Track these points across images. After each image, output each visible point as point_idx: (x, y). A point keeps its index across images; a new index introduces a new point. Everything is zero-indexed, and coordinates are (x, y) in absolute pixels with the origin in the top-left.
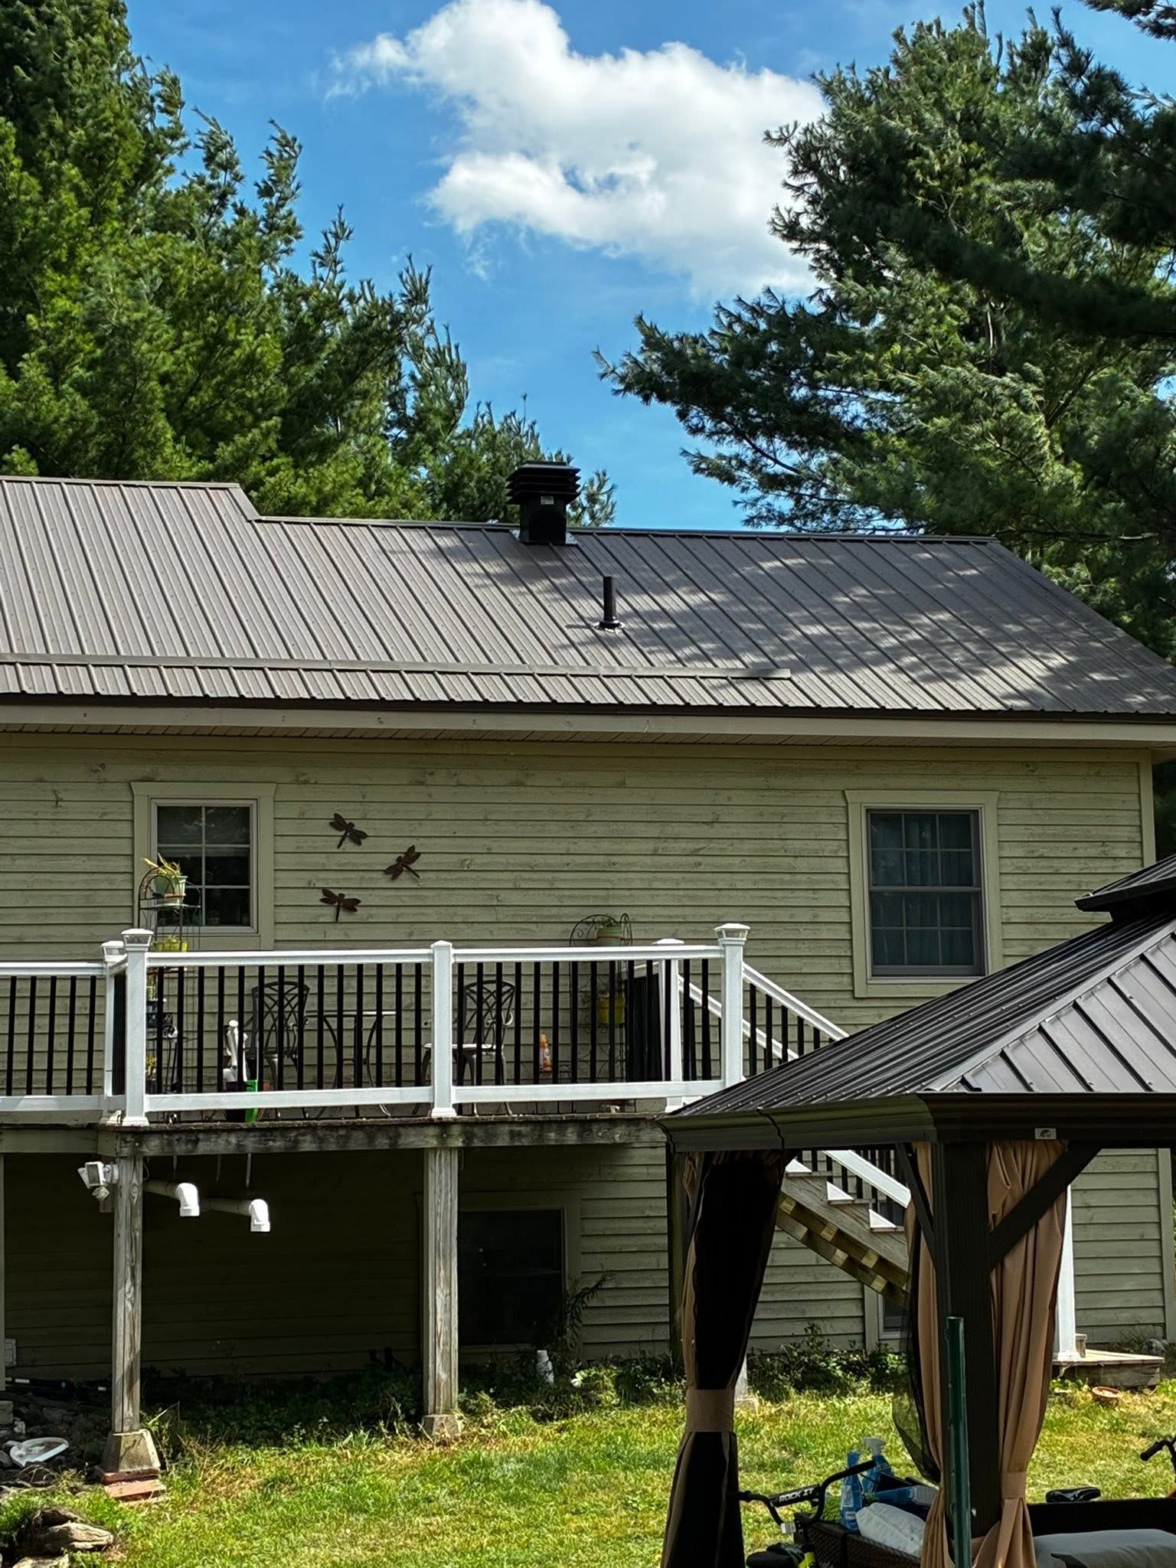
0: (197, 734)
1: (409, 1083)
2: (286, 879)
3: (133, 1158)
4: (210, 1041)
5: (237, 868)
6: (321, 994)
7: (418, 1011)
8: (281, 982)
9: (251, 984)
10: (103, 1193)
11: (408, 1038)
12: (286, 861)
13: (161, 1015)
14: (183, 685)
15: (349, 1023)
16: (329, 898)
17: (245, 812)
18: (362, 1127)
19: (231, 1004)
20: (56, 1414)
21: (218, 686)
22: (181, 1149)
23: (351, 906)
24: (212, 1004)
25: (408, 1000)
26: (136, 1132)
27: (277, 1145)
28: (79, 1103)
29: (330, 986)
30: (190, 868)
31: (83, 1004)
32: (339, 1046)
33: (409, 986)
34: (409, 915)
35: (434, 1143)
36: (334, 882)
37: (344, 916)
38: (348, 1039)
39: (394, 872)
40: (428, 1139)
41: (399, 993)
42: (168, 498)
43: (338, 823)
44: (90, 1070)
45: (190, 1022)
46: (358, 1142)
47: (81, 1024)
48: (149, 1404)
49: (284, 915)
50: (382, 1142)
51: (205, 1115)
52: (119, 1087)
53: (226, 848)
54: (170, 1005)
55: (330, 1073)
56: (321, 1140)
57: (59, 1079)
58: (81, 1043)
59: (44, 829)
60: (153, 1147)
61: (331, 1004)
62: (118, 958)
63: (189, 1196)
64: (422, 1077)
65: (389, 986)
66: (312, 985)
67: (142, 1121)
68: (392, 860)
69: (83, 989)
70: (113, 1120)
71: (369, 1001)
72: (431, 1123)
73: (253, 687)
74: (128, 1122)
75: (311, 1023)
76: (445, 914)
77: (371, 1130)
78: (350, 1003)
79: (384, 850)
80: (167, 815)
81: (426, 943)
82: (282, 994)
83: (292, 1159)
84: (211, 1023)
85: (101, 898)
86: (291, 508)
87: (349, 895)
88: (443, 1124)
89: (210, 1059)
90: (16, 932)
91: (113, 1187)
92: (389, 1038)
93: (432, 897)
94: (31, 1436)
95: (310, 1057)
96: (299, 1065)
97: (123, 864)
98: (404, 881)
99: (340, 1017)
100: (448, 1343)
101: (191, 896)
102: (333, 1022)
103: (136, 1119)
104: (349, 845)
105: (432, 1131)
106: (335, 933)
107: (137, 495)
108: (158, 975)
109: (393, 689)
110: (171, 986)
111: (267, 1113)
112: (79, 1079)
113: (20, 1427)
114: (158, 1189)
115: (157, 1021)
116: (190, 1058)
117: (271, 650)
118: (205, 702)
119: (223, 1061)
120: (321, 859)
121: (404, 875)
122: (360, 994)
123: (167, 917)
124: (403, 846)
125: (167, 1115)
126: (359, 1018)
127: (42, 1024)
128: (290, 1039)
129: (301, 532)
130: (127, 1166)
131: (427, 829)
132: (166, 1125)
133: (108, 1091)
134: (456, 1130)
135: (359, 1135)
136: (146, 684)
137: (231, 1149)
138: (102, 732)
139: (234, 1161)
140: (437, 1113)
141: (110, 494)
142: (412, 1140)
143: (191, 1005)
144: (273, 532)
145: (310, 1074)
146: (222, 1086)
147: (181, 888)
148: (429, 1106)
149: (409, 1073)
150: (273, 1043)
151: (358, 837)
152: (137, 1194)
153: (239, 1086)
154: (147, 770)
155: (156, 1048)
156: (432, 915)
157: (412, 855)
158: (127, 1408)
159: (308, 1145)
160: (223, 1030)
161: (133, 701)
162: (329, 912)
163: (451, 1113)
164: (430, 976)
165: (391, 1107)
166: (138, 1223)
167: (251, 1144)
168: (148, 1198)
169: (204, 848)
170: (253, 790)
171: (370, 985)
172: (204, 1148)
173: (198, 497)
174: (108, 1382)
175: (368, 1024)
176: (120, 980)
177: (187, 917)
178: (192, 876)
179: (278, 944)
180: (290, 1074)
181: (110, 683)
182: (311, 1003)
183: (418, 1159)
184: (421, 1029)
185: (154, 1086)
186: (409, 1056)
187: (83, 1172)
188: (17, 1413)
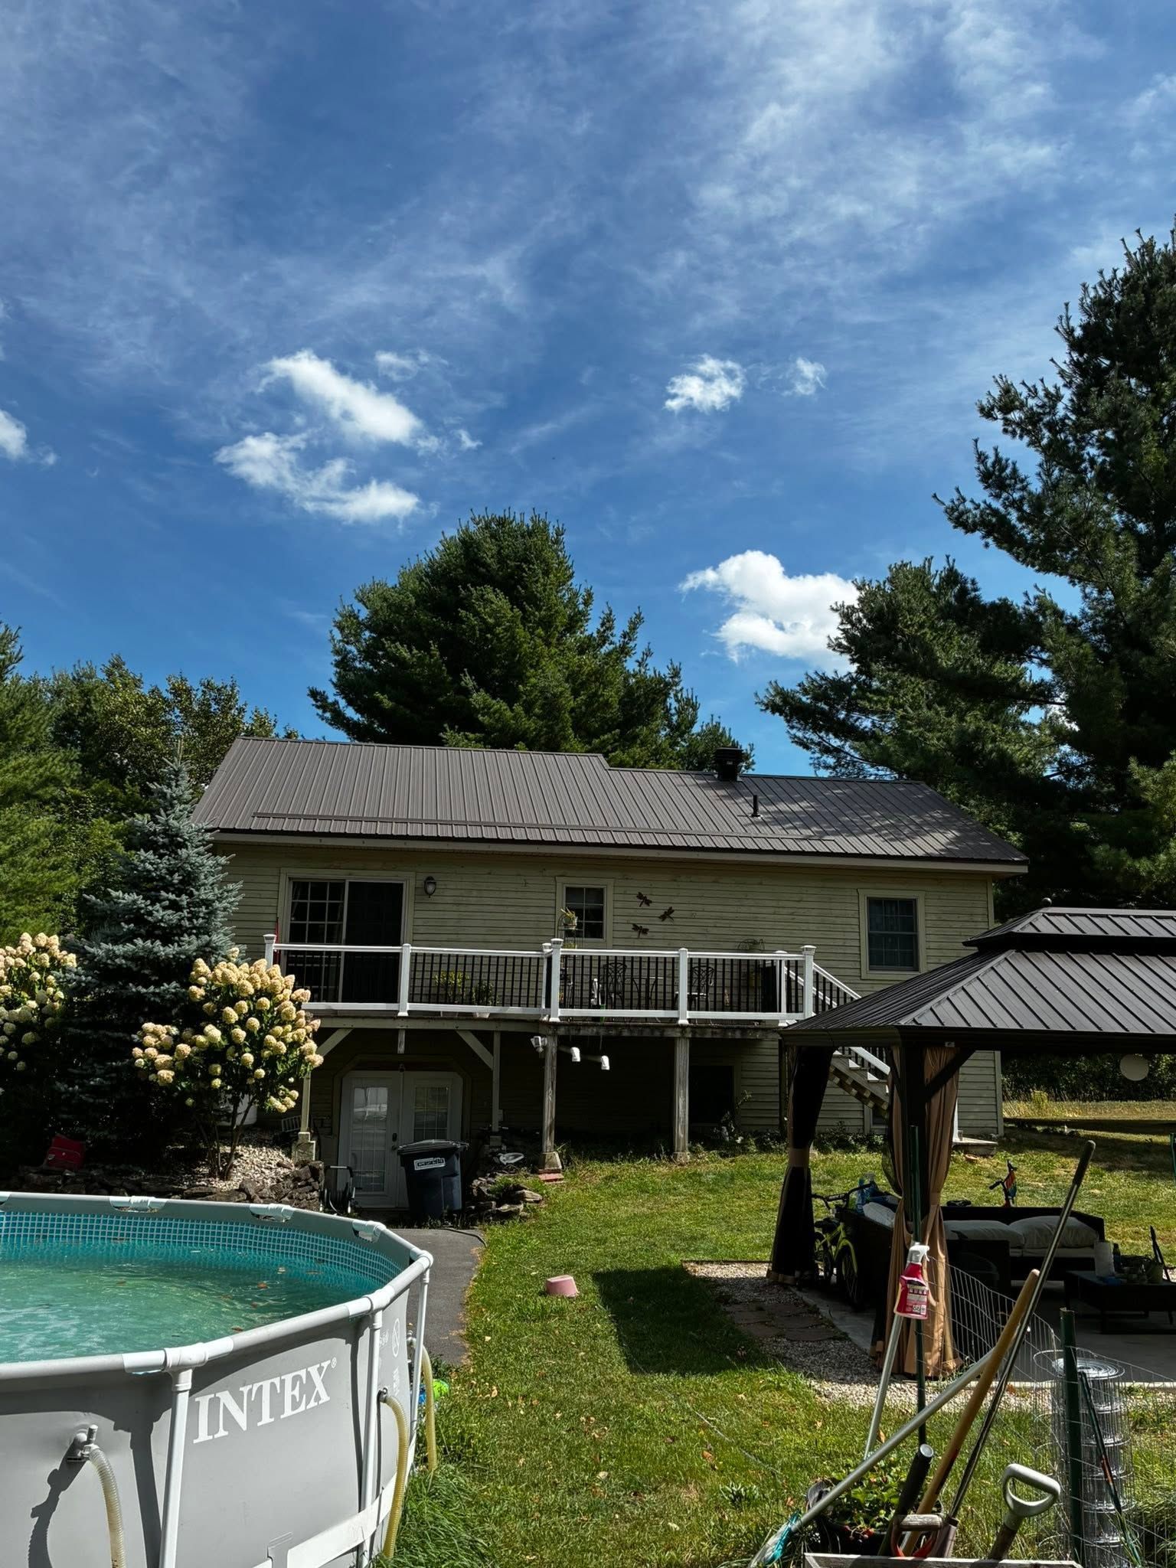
0: (583, 857)
1: (669, 1009)
2: (618, 919)
3: (554, 1035)
4: (586, 987)
5: (598, 914)
6: (632, 969)
7: (673, 977)
8: (616, 963)
9: (603, 963)
10: (541, 1050)
11: (669, 989)
12: (618, 912)
13: (566, 975)
14: (578, 837)
15: (643, 982)
16: (636, 928)
17: (602, 890)
18: (649, 1026)
19: (595, 971)
20: (519, 1143)
21: (592, 838)
22: (573, 1032)
23: (645, 931)
24: (586, 971)
25: (669, 973)
26: (554, 1024)
27: (613, 1032)
28: (531, 1011)
29: (636, 965)
30: (579, 913)
31: (533, 969)
32: (639, 992)
33: (669, 966)
34: (669, 936)
35: (679, 1035)
36: (639, 921)
37: (642, 936)
38: (643, 988)
39: (663, 917)
40: (677, 1034)
41: (665, 970)
42: (573, 759)
43: (640, 896)
44: (536, 997)
45: (578, 979)
46: (647, 1033)
47: (533, 977)
48: (558, 1141)
49: (617, 934)
50: (657, 1034)
51: (584, 1018)
52: (548, 1005)
53: (593, 905)
54: (570, 971)
55: (635, 1002)
56: (631, 1031)
57: (524, 1000)
58: (533, 985)
59: (519, 895)
60: (562, 1031)
61: (636, 973)
62: (549, 950)
63: (576, 1053)
64: (674, 1006)
65: (661, 966)
66: (629, 965)
67: (557, 1020)
68: (662, 913)
69: (534, 963)
70: (545, 1019)
71: (653, 972)
72: (678, 1026)
73: (606, 838)
74: (552, 1020)
75: (628, 981)
76: (684, 937)
77: (653, 1028)
78: (644, 973)
79: (659, 908)
80: (571, 892)
81: (676, 948)
82: (616, 968)
83: (619, 1038)
84: (586, 979)
85: (542, 925)
86: (622, 764)
87: (644, 927)
88: (683, 1027)
89: (586, 994)
90: (507, 938)
91: (544, 1047)
92: (660, 989)
93: (679, 929)
94: (508, 1152)
95: (627, 995)
96: (623, 999)
97: (552, 911)
98: (667, 921)
99: (640, 979)
100: (684, 1122)
101: (579, 925)
102: (637, 981)
103: (554, 1019)
104: (644, 906)
105: (678, 1030)
106: (638, 943)
107: (561, 758)
108: (565, 958)
109: (664, 841)
110: (570, 963)
111: (609, 1019)
112: (532, 1001)
113: (504, 1148)
114: (563, 1049)
115: (564, 978)
116: (577, 994)
117: (613, 823)
118: (587, 844)
119: (591, 996)
120: (632, 911)
121: (667, 919)
122: (649, 969)
123: (569, 934)
124: (667, 907)
125: (567, 1018)
126: (648, 980)
127: (517, 977)
128: (619, 988)
129: (626, 774)
130: (551, 1039)
131: (677, 900)
132: (568, 1022)
133: (544, 1007)
134: (688, 1030)
135: (648, 1030)
136: (562, 836)
137: (594, 1034)
138: (545, 856)
139: (595, 1039)
140: (680, 1022)
141: (548, 758)
142: (670, 1033)
143: (578, 971)
144: (615, 774)
145: (626, 1003)
146: (591, 1006)
147: (575, 921)
148: (677, 1019)
149: (669, 1004)
150: (611, 988)
151: (648, 902)
152: (554, 1051)
153: (598, 1007)
154: (561, 872)
155: (563, 988)
156: (678, 937)
157: (671, 911)
158: (548, 1143)
159: (626, 1033)
160: (591, 982)
161: (557, 843)
162: (635, 934)
163: (686, 1022)
164: (678, 963)
165: (660, 1019)
166: (555, 1063)
167: (602, 1032)
168: (559, 1052)
169: (584, 905)
170: (605, 881)
171: (653, 966)
172: (582, 1032)
173: (584, 759)
174: (541, 1130)
175: (651, 982)
176: (550, 959)
177: (577, 934)
178: (580, 918)
179: (614, 947)
180: (619, 1002)
181: (548, 836)
182: (628, 972)
183: (672, 1042)
184: (675, 985)
185: (562, 1005)
186: (669, 997)
187: (533, 1041)
188: (503, 1142)
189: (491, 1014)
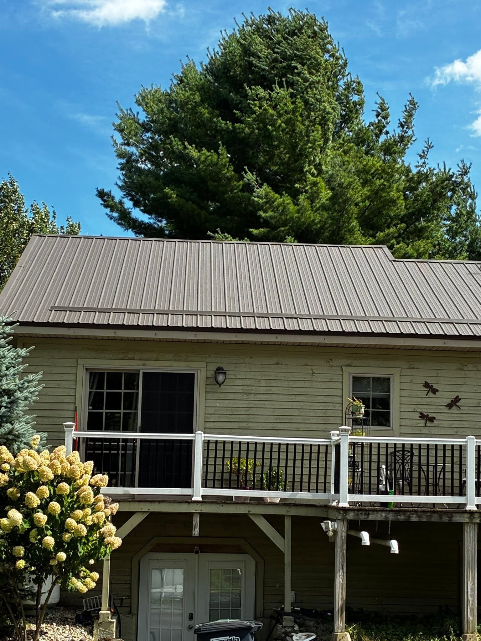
0: (369, 347)
1: (457, 495)
2: (404, 408)
3: (343, 520)
4: (374, 473)
5: (385, 402)
6: (420, 456)
7: (461, 465)
8: (403, 450)
9: (391, 450)
10: (331, 534)
11: (457, 476)
12: (404, 400)
13: (354, 462)
14: (364, 327)
15: (431, 469)
16: (422, 416)
17: (389, 379)
18: (437, 512)
19: (383, 459)
20: (311, 623)
21: (378, 328)
22: (362, 517)
23: (432, 419)
24: (374, 458)
25: (456, 460)
26: (344, 509)
27: (402, 518)
28: (320, 496)
29: (424, 453)
30: (365, 401)
31: (322, 456)
32: (427, 479)
33: (457, 454)
34: (456, 424)
35: (467, 520)
36: (424, 409)
37: (429, 424)
38: (431, 475)
39: (450, 406)
40: (465, 519)
41: (452, 457)
42: (358, 252)
43: (426, 385)
44: (325, 483)
45: (366, 465)
46: (435, 518)
47: (322, 464)
48: (349, 622)
49: (404, 423)
50: (445, 519)
51: (372, 504)
52: (337, 490)
53: (379, 394)
54: (358, 458)
55: (423, 489)
56: (420, 517)
57: (313, 486)
58: (322, 472)
59: (308, 384)
60: (351, 516)
61: (424, 460)
62: (337, 438)
63: (366, 537)
64: (462, 492)
65: (448, 454)
66: (416, 452)
67: (347, 505)
68: (449, 401)
69: (323, 450)
70: (334, 504)
71: (440, 460)
72: (466, 512)
73: (392, 329)
74: (341, 505)
75: (416, 468)
76: (472, 425)
77: (441, 514)
78: (432, 460)
79: (445, 397)
80: (356, 380)
81: (464, 436)
82: (403, 455)
83: (408, 524)
84: (374, 466)
85: (330, 413)
86: (406, 256)
87: (431, 415)
88: (471, 513)
89: (374, 481)
90: (296, 426)
91: (335, 532)
92: (448, 476)
93: (466, 417)
94: (301, 631)
95: (415, 482)
96: (410, 485)
97: (338, 400)
98: (454, 409)
99: (428, 465)
100: (473, 604)
101: (367, 414)
102: (425, 468)
103: (345, 505)
104: (431, 394)
105: (467, 515)
106: (425, 431)
108: (353, 445)
109: (450, 330)
110: (358, 450)
111: (397, 504)
112: (321, 486)
113: (297, 628)
114: (353, 533)
115: (353, 464)
116: (366, 480)
117: (399, 313)
118: (372, 334)
119: (379, 482)
120: (419, 400)
121: (454, 408)
122: (436, 456)
123: (356, 422)
124: (454, 395)
125: (355, 503)
126: (435, 467)
127: (306, 463)
128: (407, 474)
129: (411, 265)
130: (340, 523)
131: (464, 389)
132: (357, 507)
133: (332, 492)
134: (477, 515)
135: (436, 515)
136: (349, 327)
137: (383, 518)
138: (331, 346)
139: (383, 524)
140: (468, 508)
141: (334, 250)
142: (458, 518)
143: (366, 458)
144: (400, 265)
145: (415, 489)
146: (379, 492)
147: (363, 410)
148: (465, 505)
149: (456, 490)
150: (399, 475)
151: (435, 391)
152: (344, 535)
153: (386, 493)
154: (349, 362)
155: (352, 475)
156: (466, 425)
157: (457, 399)
158: (340, 623)
159: (414, 518)
160: (379, 469)
161: (343, 334)
162: (422, 422)
163: (475, 508)
164: (466, 450)
165: (448, 504)
166: (345, 547)
167: (391, 517)
168: (348, 537)
169: (371, 394)
170: (392, 371)
171: (440, 453)
172: (372, 517)
173: (369, 252)
174: (332, 611)
175: (439, 469)
176: (338, 447)
177: (364, 422)
178: (367, 407)
179: (401, 435)
180: (407, 488)
181: (335, 327)
182: (416, 459)
183: (460, 527)
184: (462, 472)
185: (351, 491)
186: (456, 483)
187: (323, 525)
188: (295, 622)
189: (281, 499)
